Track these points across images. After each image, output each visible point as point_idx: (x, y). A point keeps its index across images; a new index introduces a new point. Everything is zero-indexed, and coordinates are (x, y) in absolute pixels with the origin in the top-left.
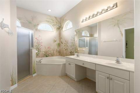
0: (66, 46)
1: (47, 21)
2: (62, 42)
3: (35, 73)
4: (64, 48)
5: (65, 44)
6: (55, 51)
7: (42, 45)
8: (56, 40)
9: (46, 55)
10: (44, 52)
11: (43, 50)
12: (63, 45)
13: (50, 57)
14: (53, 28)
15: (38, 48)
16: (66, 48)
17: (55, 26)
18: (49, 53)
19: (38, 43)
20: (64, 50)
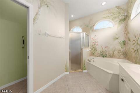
0: (135, 44)
1: (104, 18)
2: (130, 39)
3: (86, 70)
4: (133, 49)
5: (134, 42)
6: (116, 52)
7: (98, 45)
8: (117, 37)
9: (102, 55)
10: (100, 52)
11: (99, 49)
12: (131, 43)
13: (107, 57)
14: (113, 22)
15: (94, 48)
16: (135, 49)
17: (117, 19)
18: (107, 53)
19: (94, 43)
20: (133, 51)
